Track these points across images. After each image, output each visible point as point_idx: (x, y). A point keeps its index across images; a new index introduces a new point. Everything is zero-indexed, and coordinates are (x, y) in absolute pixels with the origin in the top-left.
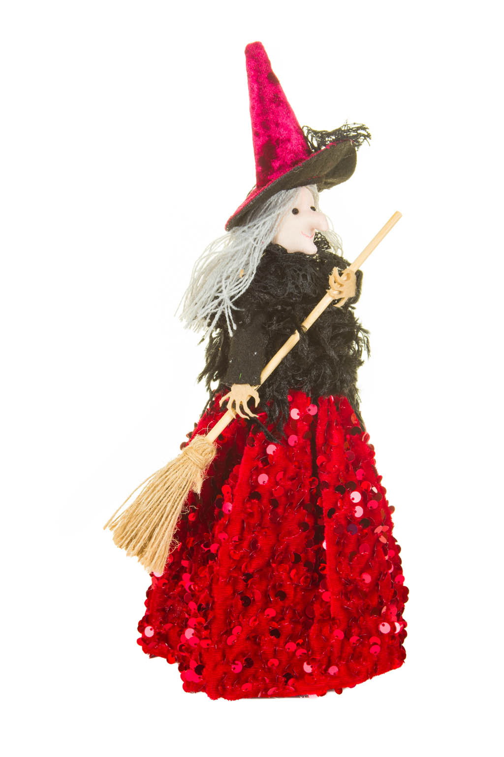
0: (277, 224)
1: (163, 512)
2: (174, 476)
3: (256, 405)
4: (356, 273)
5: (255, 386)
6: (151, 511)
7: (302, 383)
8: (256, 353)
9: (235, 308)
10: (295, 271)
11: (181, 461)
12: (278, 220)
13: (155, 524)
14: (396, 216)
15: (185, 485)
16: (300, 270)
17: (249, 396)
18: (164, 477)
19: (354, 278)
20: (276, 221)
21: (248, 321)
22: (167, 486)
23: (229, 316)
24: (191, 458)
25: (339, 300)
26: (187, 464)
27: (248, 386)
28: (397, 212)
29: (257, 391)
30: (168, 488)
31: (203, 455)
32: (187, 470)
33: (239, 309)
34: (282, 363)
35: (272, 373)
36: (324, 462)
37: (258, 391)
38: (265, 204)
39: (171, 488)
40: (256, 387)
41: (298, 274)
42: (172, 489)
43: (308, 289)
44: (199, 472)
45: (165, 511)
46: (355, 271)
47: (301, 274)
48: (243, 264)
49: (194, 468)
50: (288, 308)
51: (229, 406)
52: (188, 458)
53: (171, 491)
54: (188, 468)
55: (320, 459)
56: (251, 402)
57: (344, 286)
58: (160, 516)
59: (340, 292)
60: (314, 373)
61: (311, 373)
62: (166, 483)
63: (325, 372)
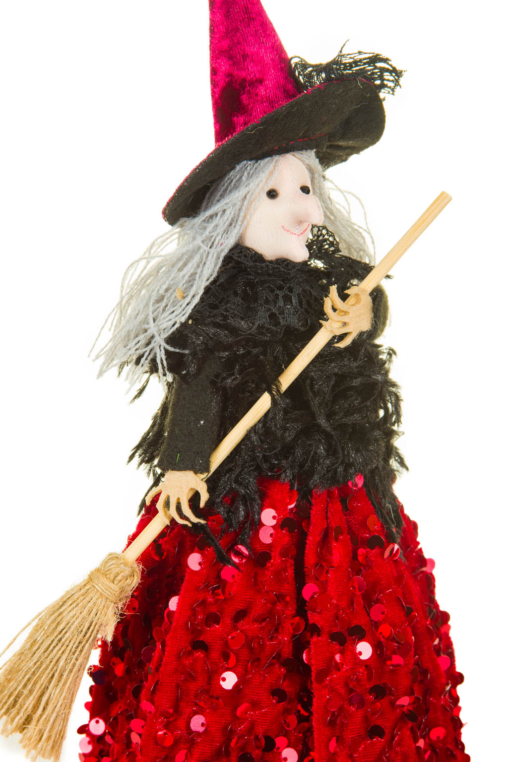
0: (242, 214)
1: (55, 668)
2: (72, 614)
3: (202, 505)
4: (371, 294)
5: (201, 473)
6: (35, 667)
7: (280, 469)
8: (202, 422)
9: (171, 349)
10: (272, 291)
11: (83, 591)
12: (244, 208)
13: (43, 687)
14: (442, 200)
15: (89, 628)
16: (281, 288)
17: (192, 489)
18: (56, 614)
19: (367, 301)
20: (240, 210)
21: (193, 368)
22: (59, 629)
23: (162, 360)
24: (97, 587)
25: (342, 337)
26: (91, 595)
27: (190, 474)
28: (443, 193)
29: (206, 481)
30: (61, 632)
31: (116, 582)
32: (90, 605)
33: (177, 350)
34: (247, 437)
35: (232, 453)
36: (315, 594)
37: (208, 481)
38: (222, 184)
39: (66, 633)
40: (204, 476)
41: (277, 295)
42: (67, 635)
43: (292, 319)
44: (110, 609)
45: (58, 666)
46: (370, 290)
47: (281, 294)
48: (186, 278)
49: (101, 603)
50: (255, 351)
51: (160, 505)
52: (94, 586)
53: (65, 638)
54: (92, 602)
55: (310, 590)
56: (195, 499)
57: (351, 315)
58: (50, 675)
59: (345, 324)
60: (299, 452)
61: (294, 453)
62: (58, 624)
63: (316, 453)
